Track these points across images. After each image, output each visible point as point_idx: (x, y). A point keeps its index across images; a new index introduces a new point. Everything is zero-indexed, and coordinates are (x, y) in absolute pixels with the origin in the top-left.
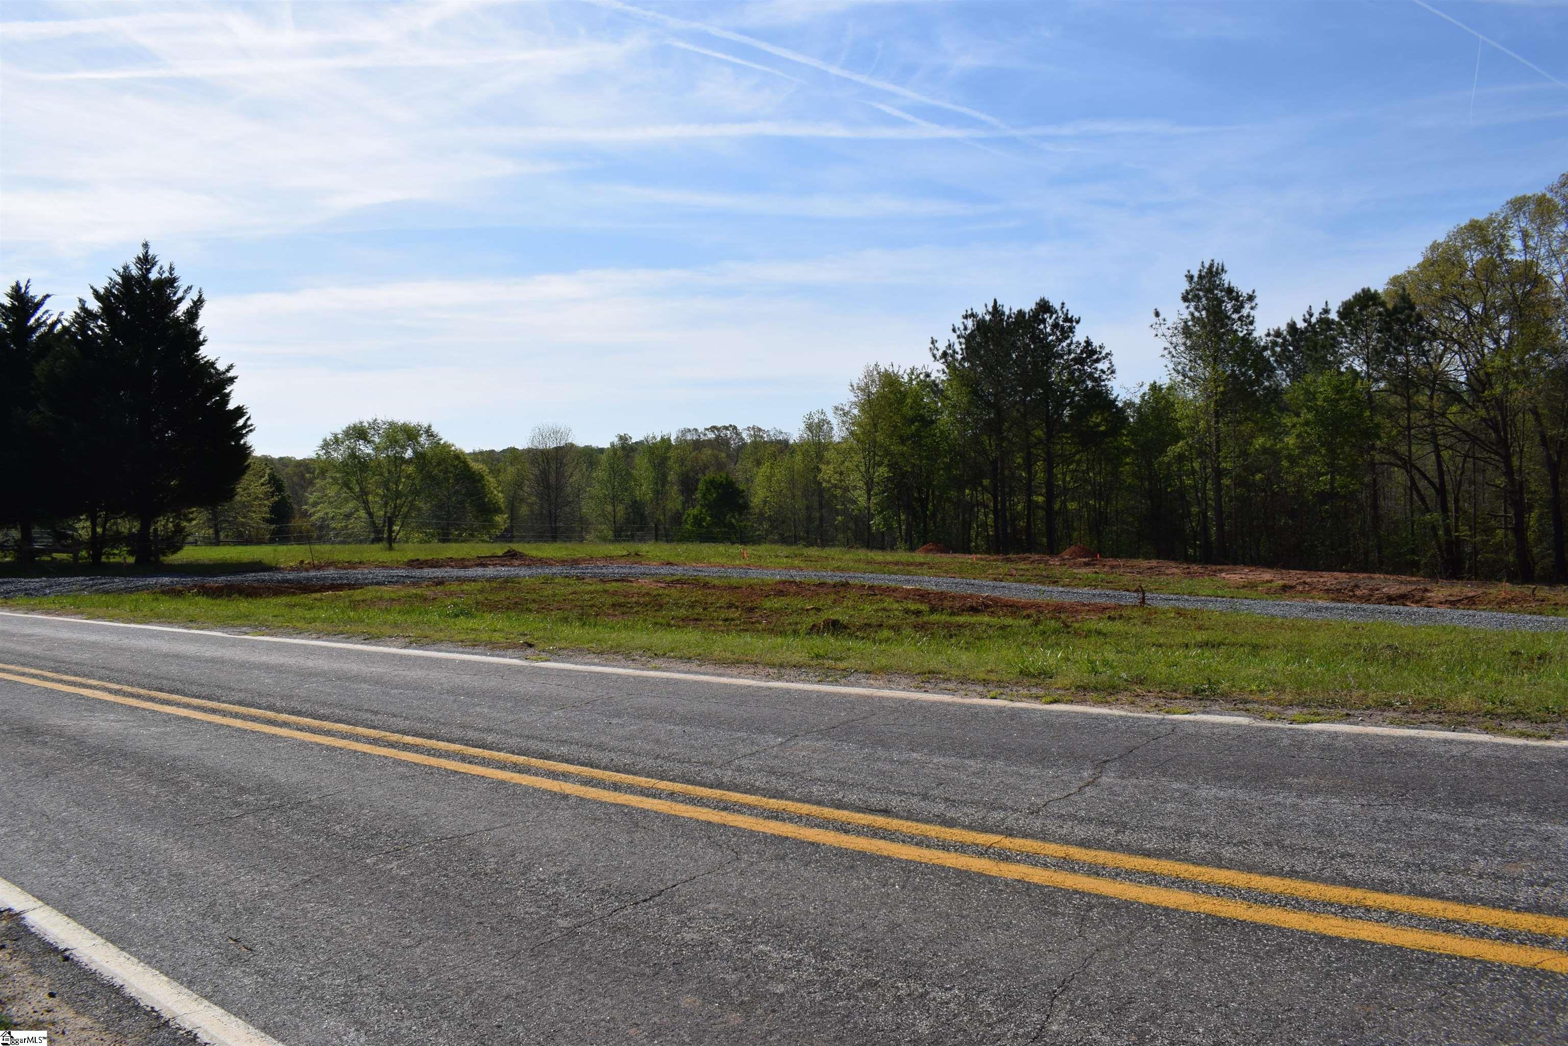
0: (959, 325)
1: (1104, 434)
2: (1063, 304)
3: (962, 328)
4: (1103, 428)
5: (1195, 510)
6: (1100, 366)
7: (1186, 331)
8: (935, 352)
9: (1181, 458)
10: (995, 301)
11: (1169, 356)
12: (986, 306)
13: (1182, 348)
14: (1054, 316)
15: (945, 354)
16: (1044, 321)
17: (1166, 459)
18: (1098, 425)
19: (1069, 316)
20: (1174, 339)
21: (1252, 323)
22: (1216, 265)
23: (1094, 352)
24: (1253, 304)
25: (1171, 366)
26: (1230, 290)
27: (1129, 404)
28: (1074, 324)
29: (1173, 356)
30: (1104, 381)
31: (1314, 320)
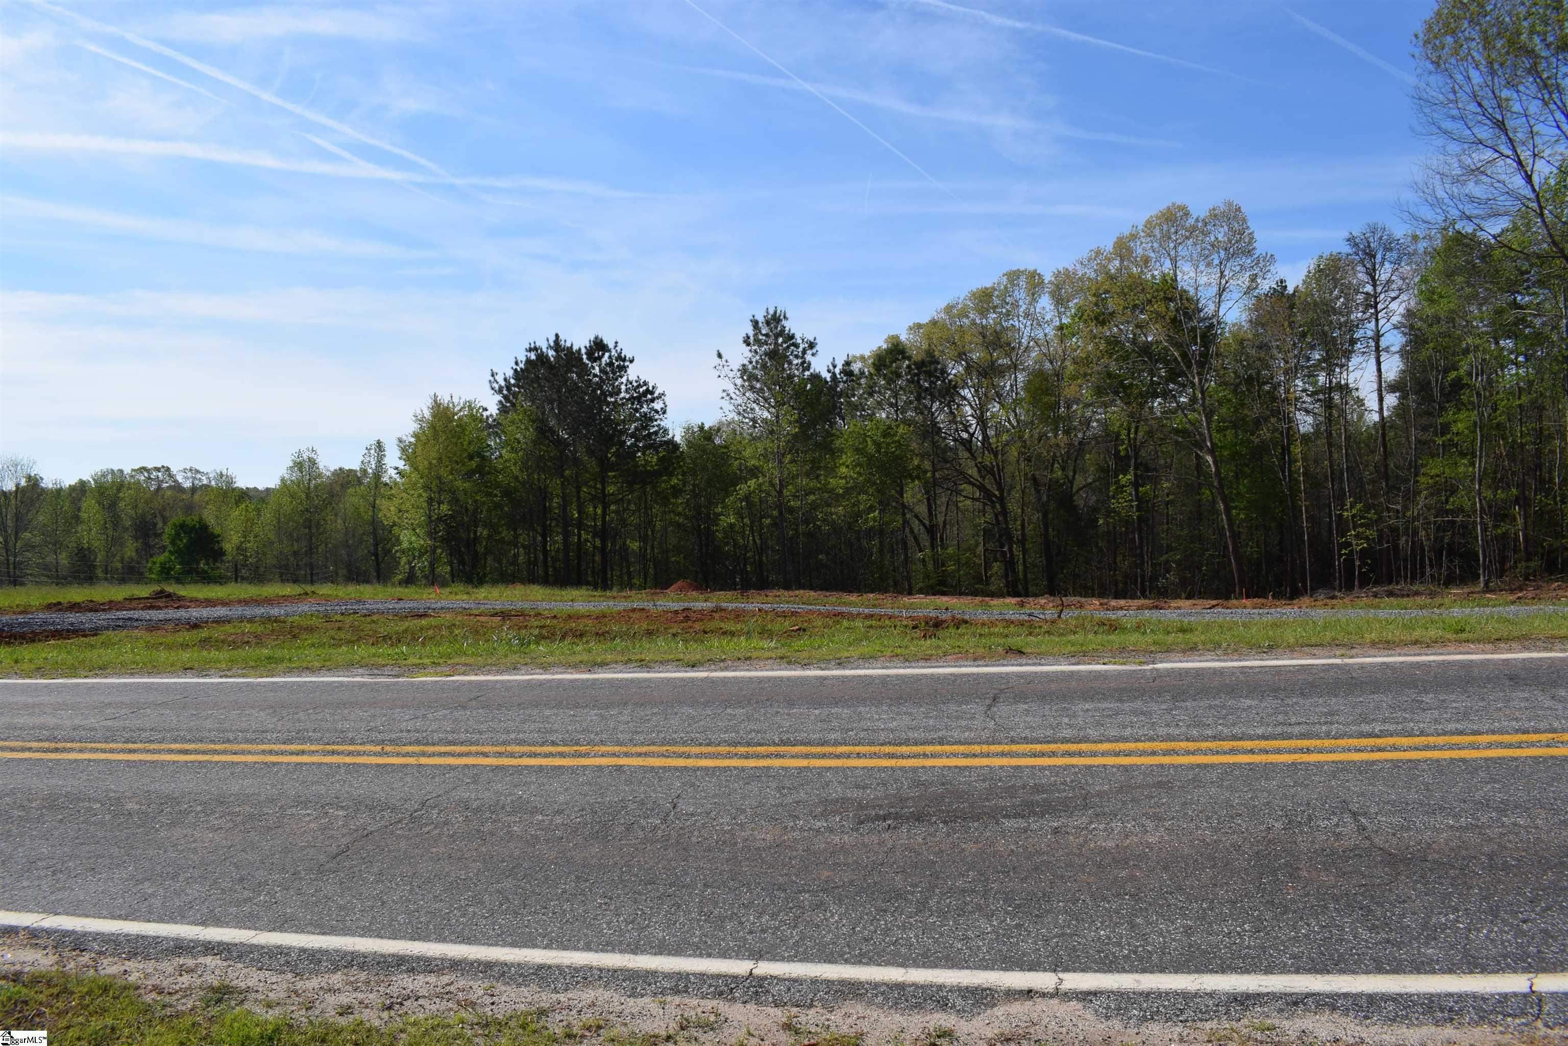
0: (521, 357)
2: (616, 343)
6: (654, 405)
7: (745, 373)
8: (494, 384)
10: (557, 336)
11: (728, 398)
12: (548, 340)
14: (608, 354)
16: (598, 359)
19: (623, 355)
20: (737, 381)
21: (809, 367)
22: (778, 312)
23: (648, 392)
24: (814, 351)
25: (728, 407)
26: (792, 337)
28: (627, 364)
30: (656, 420)
31: (837, 371)
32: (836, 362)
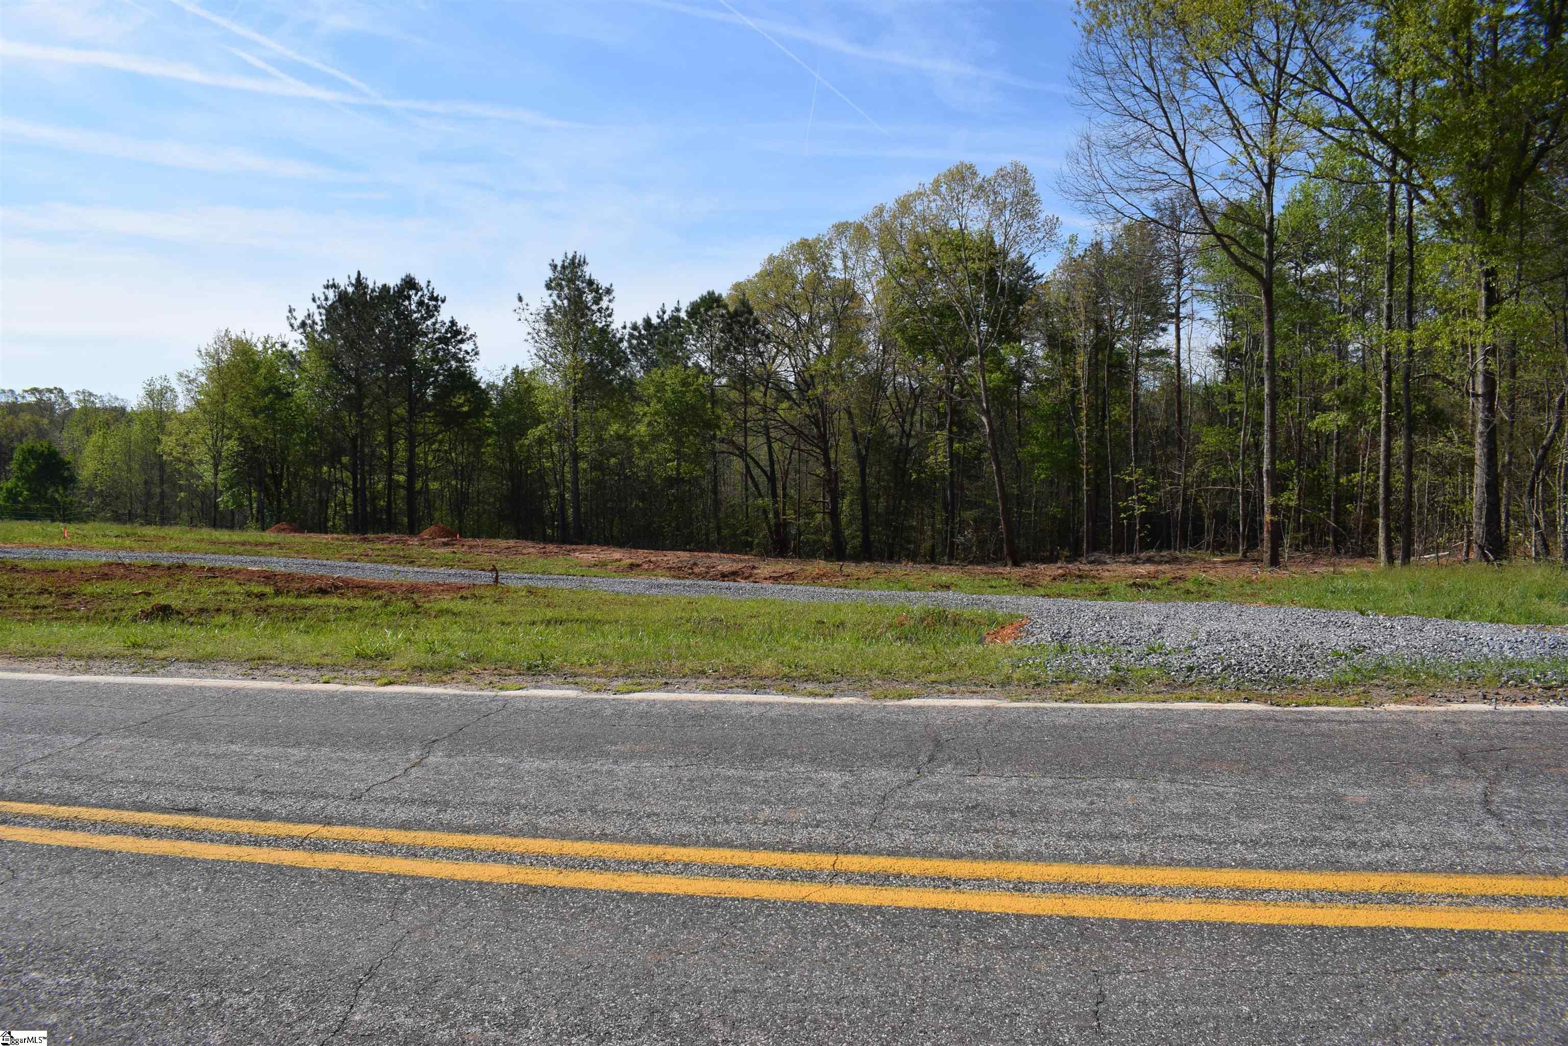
0: (319, 294)
1: (468, 415)
2: (429, 282)
3: (323, 298)
4: (465, 409)
5: (553, 491)
6: (464, 347)
7: (548, 319)
8: (293, 321)
9: (541, 441)
10: (359, 272)
11: (532, 341)
12: (349, 277)
13: (543, 335)
15: (303, 324)
17: (527, 442)
18: (461, 405)
19: (435, 295)
20: (537, 325)
22: (578, 256)
23: (458, 332)
24: (611, 297)
25: (534, 351)
26: (590, 283)
27: (492, 386)
28: (439, 303)
30: (468, 362)
31: (666, 317)
32: (666, 308)
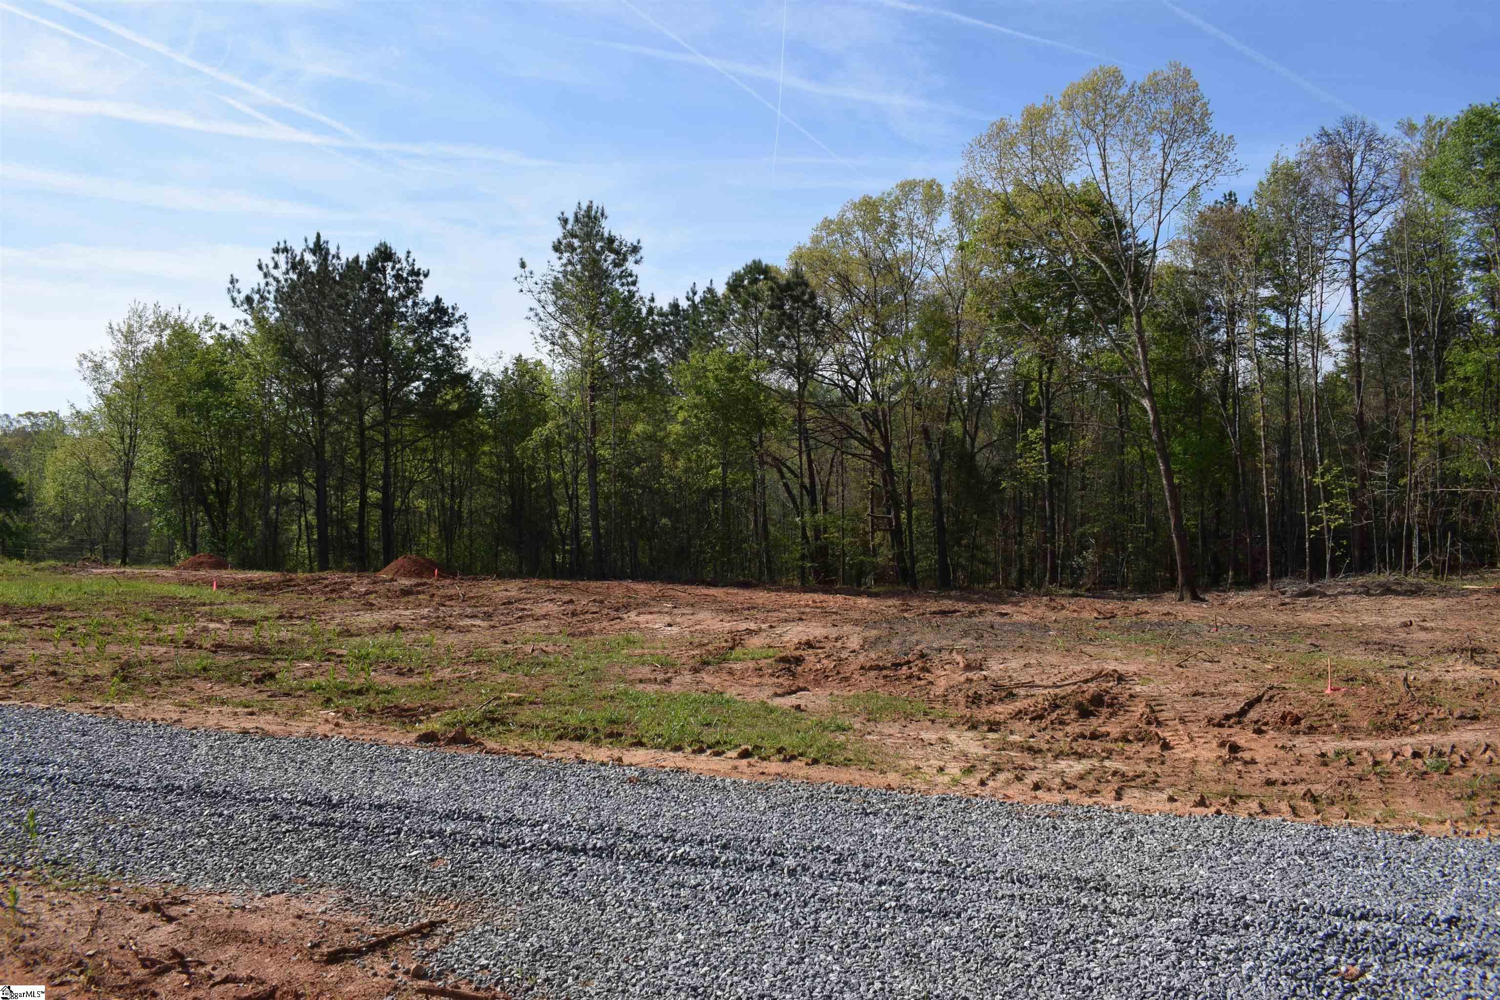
0: (267, 260)
1: (458, 414)
2: (409, 252)
3: (271, 265)
4: (455, 406)
5: (563, 509)
6: (452, 331)
7: (557, 287)
8: (235, 294)
9: (548, 444)
10: (318, 236)
11: (536, 319)
12: (306, 240)
13: (551, 309)
14: (398, 266)
15: (249, 300)
16: (383, 270)
17: (531, 444)
18: (448, 402)
19: (416, 268)
20: (543, 296)
21: (634, 283)
22: (594, 208)
23: (444, 311)
24: (639, 258)
25: (538, 331)
26: (611, 240)
27: (486, 377)
28: (422, 278)
29: (541, 320)
30: (456, 350)
31: (697, 299)
32: (697, 288)
